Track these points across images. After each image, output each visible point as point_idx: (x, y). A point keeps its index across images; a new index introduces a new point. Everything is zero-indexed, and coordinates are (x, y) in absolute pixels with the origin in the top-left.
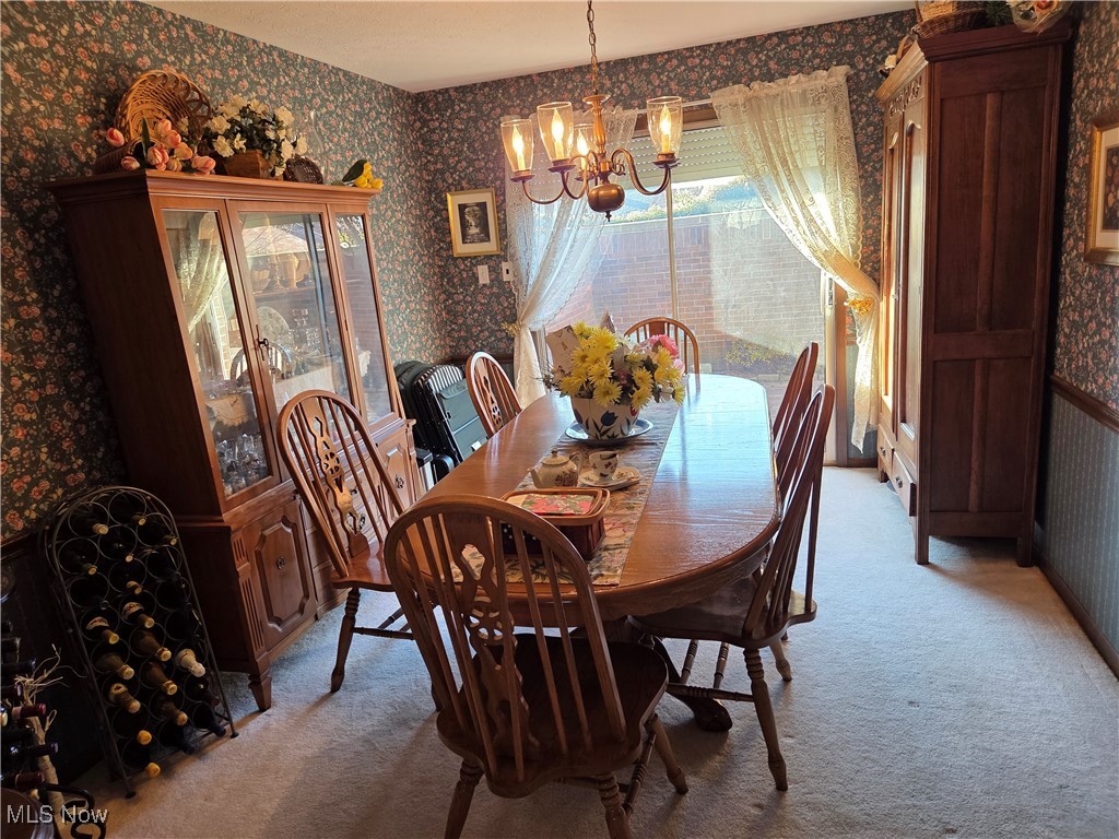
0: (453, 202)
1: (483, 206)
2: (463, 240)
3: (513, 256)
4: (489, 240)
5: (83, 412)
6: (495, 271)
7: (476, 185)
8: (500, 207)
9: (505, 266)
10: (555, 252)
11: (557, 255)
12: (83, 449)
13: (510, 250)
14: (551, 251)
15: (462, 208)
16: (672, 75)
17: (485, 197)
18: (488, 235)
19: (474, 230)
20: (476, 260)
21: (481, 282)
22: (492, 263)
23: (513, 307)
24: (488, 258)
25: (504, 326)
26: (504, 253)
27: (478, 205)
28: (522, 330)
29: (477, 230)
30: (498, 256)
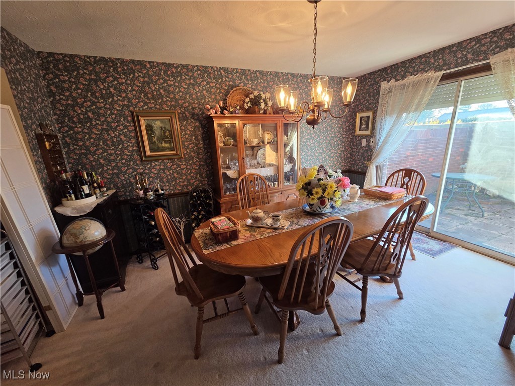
0: (359, 116)
1: (368, 117)
2: (360, 129)
3: (375, 136)
4: (368, 130)
5: (209, 169)
6: (368, 141)
7: (368, 109)
8: (374, 118)
9: (372, 140)
10: (390, 136)
11: (391, 137)
12: (208, 177)
13: (375, 134)
14: (388, 135)
15: (361, 118)
16: (470, 51)
17: (370, 114)
18: (368, 128)
19: (364, 126)
20: (362, 137)
21: (363, 145)
22: (368, 139)
23: (371, 156)
24: (367, 136)
25: (365, 162)
26: (372, 135)
27: (367, 117)
28: (371, 165)
29: (365, 126)
30: (370, 136)
